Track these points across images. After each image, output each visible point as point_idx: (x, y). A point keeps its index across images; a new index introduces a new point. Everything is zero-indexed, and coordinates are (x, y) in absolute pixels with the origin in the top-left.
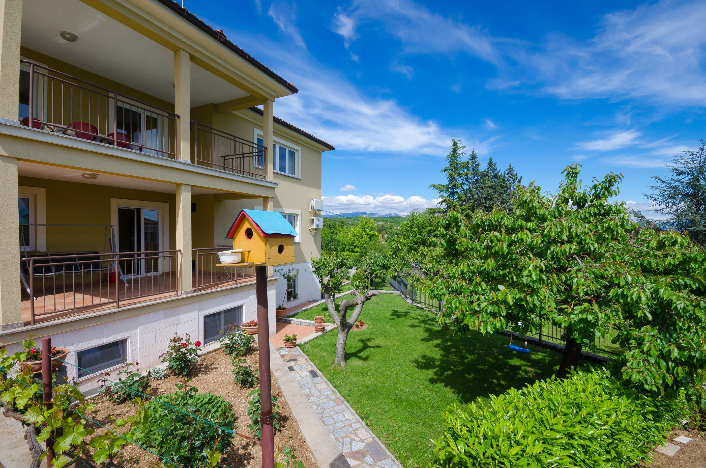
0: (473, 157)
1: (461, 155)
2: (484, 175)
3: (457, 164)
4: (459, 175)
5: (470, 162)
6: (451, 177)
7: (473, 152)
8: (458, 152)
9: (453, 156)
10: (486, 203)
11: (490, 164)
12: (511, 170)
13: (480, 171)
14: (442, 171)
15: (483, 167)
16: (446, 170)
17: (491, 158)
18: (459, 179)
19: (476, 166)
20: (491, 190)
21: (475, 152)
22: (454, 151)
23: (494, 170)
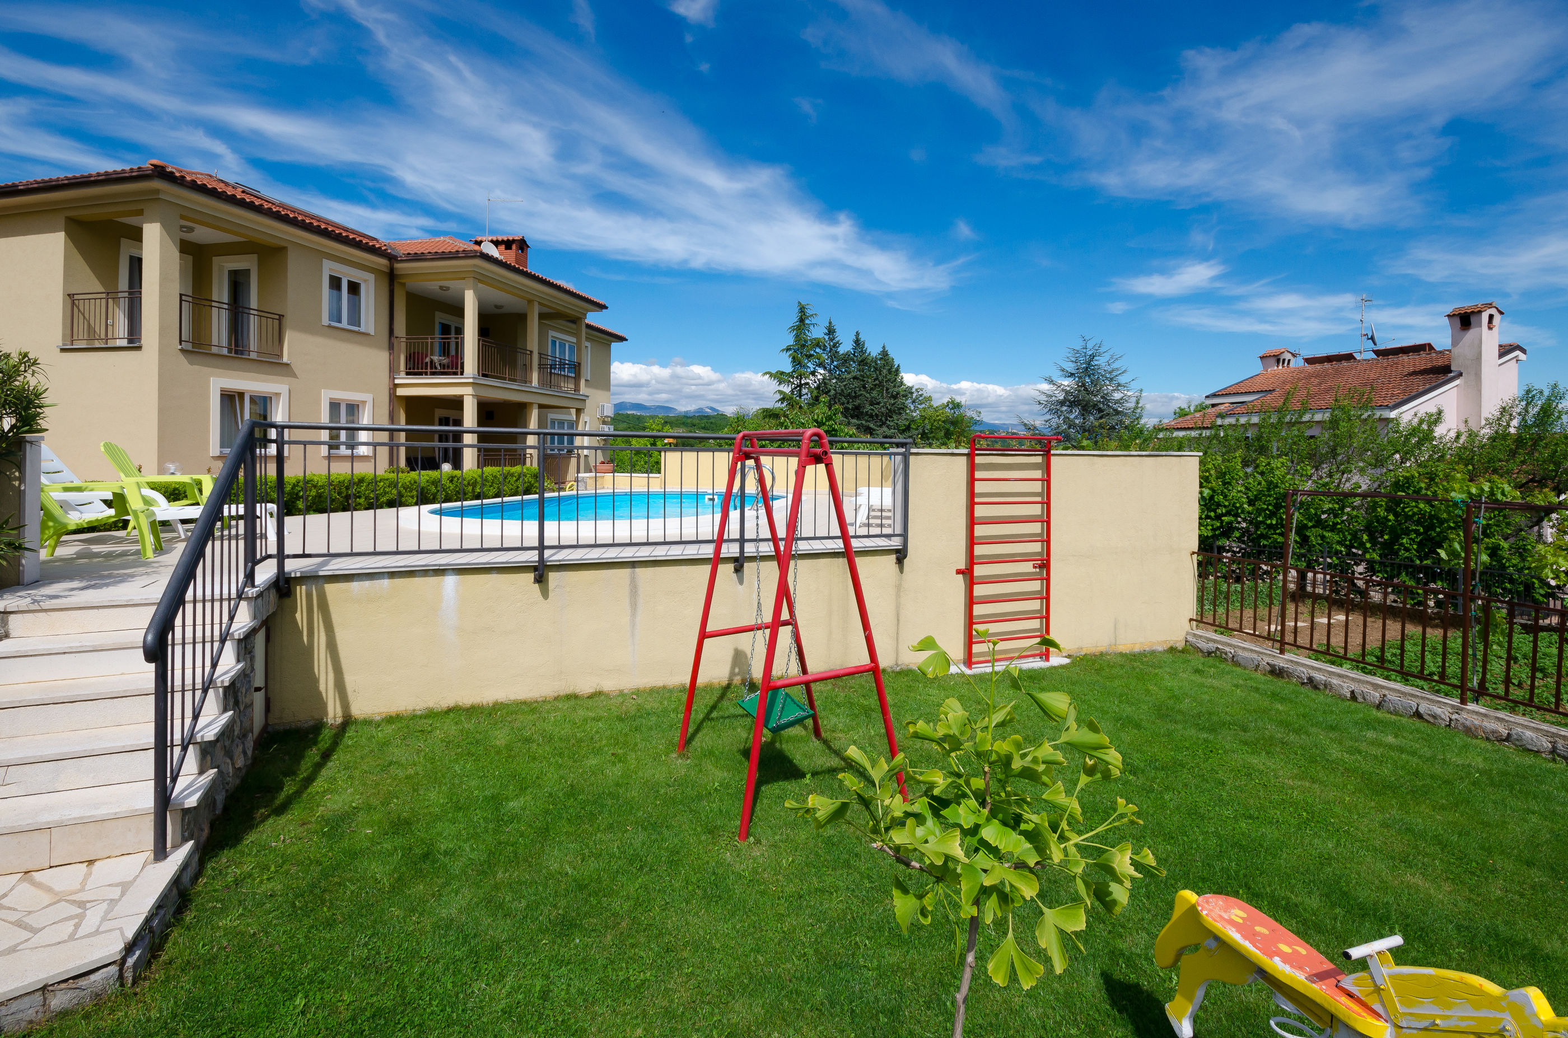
0: (831, 331)
1: (811, 327)
2: (846, 359)
3: (806, 342)
4: (809, 357)
5: (827, 337)
6: (796, 362)
7: (830, 323)
8: (807, 322)
9: (798, 328)
10: (848, 403)
11: (857, 342)
12: (884, 354)
13: (841, 352)
14: (783, 350)
15: (846, 347)
16: (788, 349)
17: (858, 334)
18: (809, 364)
19: (834, 346)
20: (856, 383)
21: (833, 323)
22: (802, 320)
23: (863, 352)
